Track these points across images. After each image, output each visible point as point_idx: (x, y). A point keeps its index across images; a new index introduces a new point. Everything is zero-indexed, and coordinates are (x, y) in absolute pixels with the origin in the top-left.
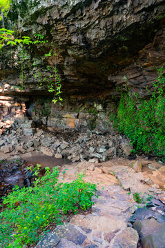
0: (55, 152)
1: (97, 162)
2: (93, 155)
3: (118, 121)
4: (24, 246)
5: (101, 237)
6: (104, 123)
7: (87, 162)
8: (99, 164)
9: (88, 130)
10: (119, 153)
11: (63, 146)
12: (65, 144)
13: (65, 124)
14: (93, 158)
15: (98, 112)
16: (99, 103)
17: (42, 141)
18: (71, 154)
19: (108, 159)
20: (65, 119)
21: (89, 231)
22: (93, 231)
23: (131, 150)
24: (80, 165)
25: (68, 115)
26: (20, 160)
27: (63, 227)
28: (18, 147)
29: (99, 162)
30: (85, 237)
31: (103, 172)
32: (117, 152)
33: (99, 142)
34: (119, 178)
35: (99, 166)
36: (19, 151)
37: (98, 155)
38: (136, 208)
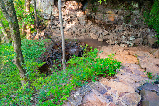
0: (99, 37)
1: (126, 47)
2: (124, 41)
3: (150, 17)
4: (75, 86)
5: (116, 93)
6: (137, 19)
7: (118, 46)
8: (128, 48)
9: (124, 24)
10: (145, 43)
11: (104, 34)
12: (105, 32)
13: (107, 18)
14: (123, 43)
15: (134, 9)
16: (136, 2)
17: (91, 29)
18: (109, 40)
19: (135, 45)
20: (108, 15)
21: (109, 88)
22: (112, 89)
23: (155, 41)
24: (114, 47)
25: (110, 12)
26: (77, 40)
27: (95, 83)
28: (77, 32)
29: (128, 47)
30: (106, 91)
31: (129, 54)
32: (143, 41)
33: (130, 32)
34: (140, 60)
35: (127, 50)
36: (77, 35)
37: (128, 42)
38: (146, 82)
